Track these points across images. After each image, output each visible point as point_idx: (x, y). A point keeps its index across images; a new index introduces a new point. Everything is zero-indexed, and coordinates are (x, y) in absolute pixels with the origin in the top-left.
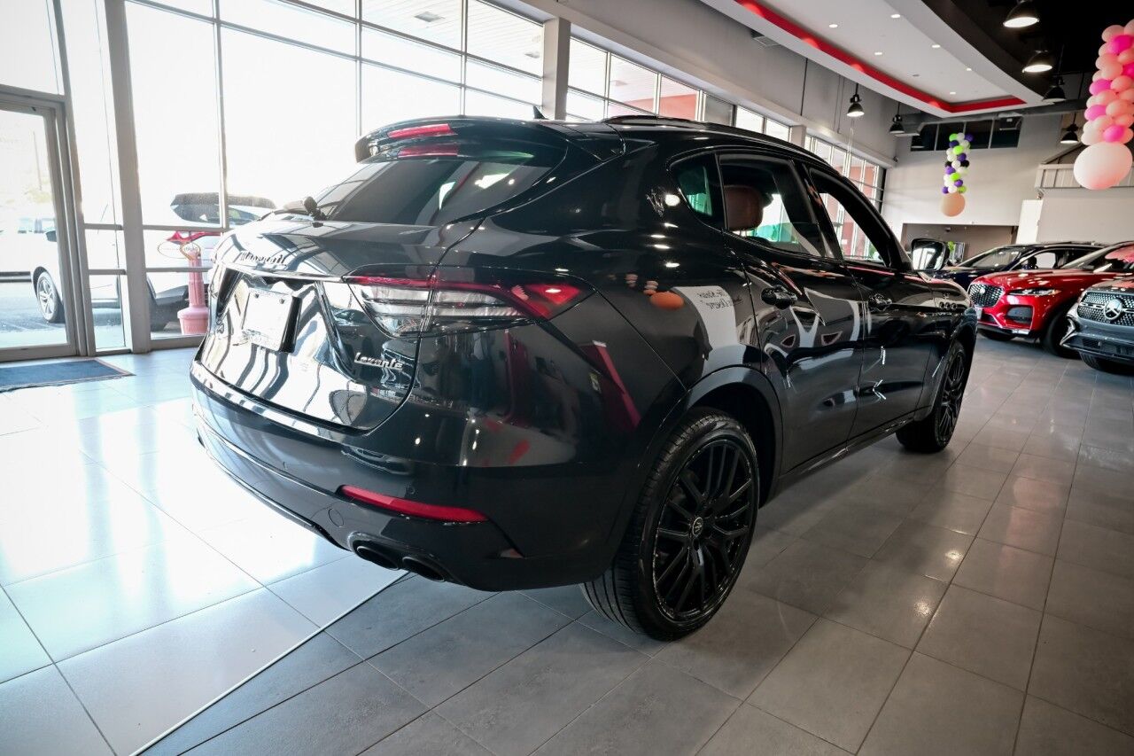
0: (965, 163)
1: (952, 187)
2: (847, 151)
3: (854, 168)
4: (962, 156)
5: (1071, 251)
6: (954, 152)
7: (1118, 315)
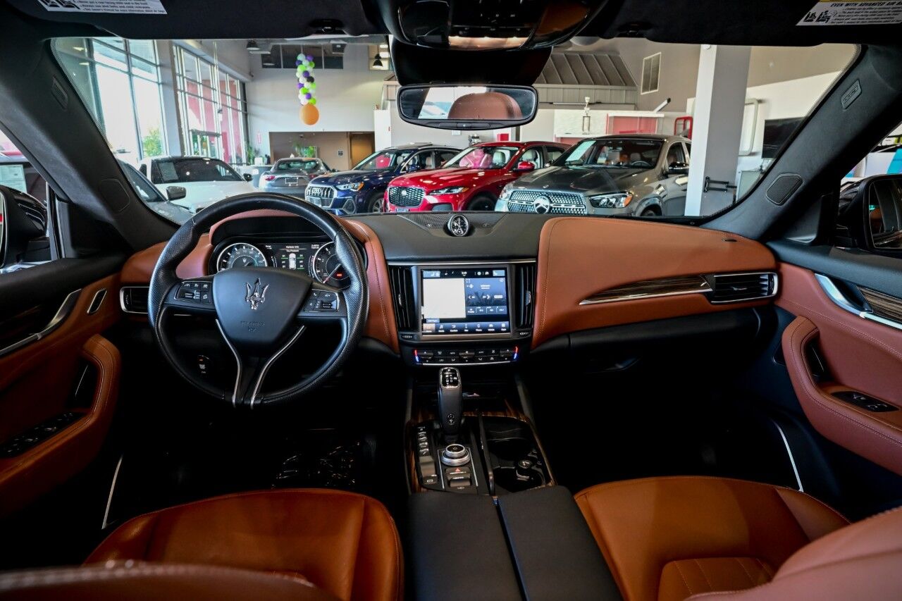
0: (311, 80)
1: (303, 100)
2: (212, 64)
3: (220, 81)
4: (306, 74)
5: (435, 151)
6: (300, 69)
7: (547, 210)
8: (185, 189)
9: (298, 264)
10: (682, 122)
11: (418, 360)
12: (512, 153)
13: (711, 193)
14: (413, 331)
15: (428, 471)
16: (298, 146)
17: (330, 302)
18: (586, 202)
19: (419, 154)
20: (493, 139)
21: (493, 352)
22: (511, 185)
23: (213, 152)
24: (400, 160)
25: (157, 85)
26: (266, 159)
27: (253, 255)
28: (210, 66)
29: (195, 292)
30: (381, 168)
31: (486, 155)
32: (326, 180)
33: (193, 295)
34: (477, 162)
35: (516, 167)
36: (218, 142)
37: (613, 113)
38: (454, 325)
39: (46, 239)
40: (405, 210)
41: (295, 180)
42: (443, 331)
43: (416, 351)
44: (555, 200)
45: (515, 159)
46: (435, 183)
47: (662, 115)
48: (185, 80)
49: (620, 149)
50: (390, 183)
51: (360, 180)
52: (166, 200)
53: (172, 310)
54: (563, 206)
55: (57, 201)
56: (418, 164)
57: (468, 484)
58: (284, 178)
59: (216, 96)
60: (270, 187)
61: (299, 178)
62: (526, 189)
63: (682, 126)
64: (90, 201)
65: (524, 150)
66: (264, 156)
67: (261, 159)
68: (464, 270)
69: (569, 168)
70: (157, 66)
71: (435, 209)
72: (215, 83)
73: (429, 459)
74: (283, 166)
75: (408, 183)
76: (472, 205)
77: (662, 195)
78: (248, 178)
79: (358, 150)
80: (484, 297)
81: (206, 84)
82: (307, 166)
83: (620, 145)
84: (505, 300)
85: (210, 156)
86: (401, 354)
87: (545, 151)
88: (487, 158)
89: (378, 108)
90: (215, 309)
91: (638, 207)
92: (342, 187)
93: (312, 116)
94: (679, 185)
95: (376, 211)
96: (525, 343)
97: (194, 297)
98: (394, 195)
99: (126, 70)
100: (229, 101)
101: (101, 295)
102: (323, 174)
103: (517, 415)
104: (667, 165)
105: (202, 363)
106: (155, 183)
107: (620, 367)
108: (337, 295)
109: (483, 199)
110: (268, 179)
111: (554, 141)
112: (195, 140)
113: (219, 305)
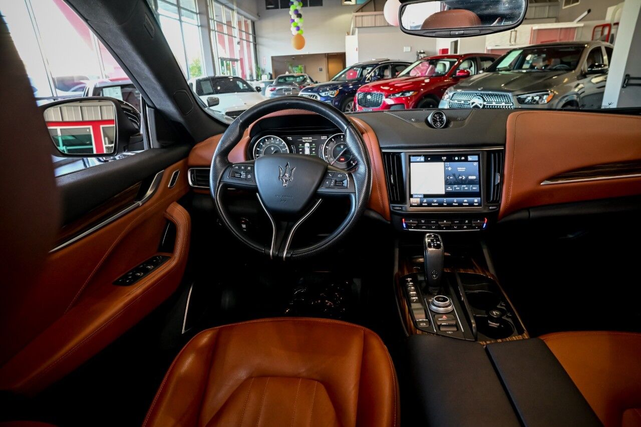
0: (299, 16)
1: (294, 31)
2: (233, 10)
3: (238, 22)
4: (296, 12)
5: (391, 65)
6: (292, 8)
7: (481, 107)
8: (218, 99)
9: (311, 151)
10: (600, 29)
11: (405, 226)
12: (452, 63)
13: (629, 89)
14: (402, 204)
15: (420, 317)
16: (291, 65)
17: (342, 181)
18: (514, 100)
19: (380, 68)
20: (435, 53)
21: (467, 222)
22: (452, 88)
23: (234, 72)
24: (365, 72)
25: (197, 27)
26: (269, 76)
27: (278, 145)
28: (231, 11)
29: (242, 173)
30: (351, 79)
31: (431, 66)
32: (312, 89)
33: (241, 175)
34: (424, 72)
35: (455, 74)
36: (238, 65)
37: (536, 27)
38: (435, 200)
39: (140, 135)
40: (370, 110)
41: (290, 90)
42: (426, 204)
43: (403, 220)
44: (487, 99)
45: (454, 68)
46: (391, 89)
47: (581, 25)
48: (215, 22)
49: (544, 55)
50: (359, 90)
51: (336, 88)
52: (207, 107)
53: (226, 186)
54: (494, 104)
55: (147, 108)
56: (378, 75)
57: (455, 329)
58: (282, 89)
59: (236, 32)
60: (273, 96)
61: (293, 88)
62: (463, 92)
63: (600, 33)
64: (168, 107)
65: (461, 61)
66: (268, 74)
67: (266, 76)
68: (444, 156)
69: (499, 73)
70: (197, 14)
71: (392, 108)
72: (235, 24)
73: (418, 306)
74: (281, 81)
75: (371, 90)
76: (420, 105)
77: (579, 92)
78: (259, 89)
79: (334, 66)
80: (460, 178)
81: (229, 24)
82: (298, 80)
83: (544, 53)
84: (478, 180)
85: (232, 75)
86: (391, 221)
87: (479, 60)
88: (432, 68)
89: (348, 34)
90: (257, 186)
91: (558, 103)
92: (323, 94)
93: (300, 43)
94: (593, 83)
95: (348, 111)
96: (493, 216)
97: (242, 177)
98: (361, 99)
99: (178, 18)
100: (244, 36)
101: (176, 174)
102: (309, 85)
103: (484, 272)
104: (586, 66)
105: (244, 224)
106: (200, 95)
107: (571, 236)
108: (347, 175)
109: (429, 100)
110: (272, 90)
111: (485, 52)
112: (222, 65)
113: (259, 182)
